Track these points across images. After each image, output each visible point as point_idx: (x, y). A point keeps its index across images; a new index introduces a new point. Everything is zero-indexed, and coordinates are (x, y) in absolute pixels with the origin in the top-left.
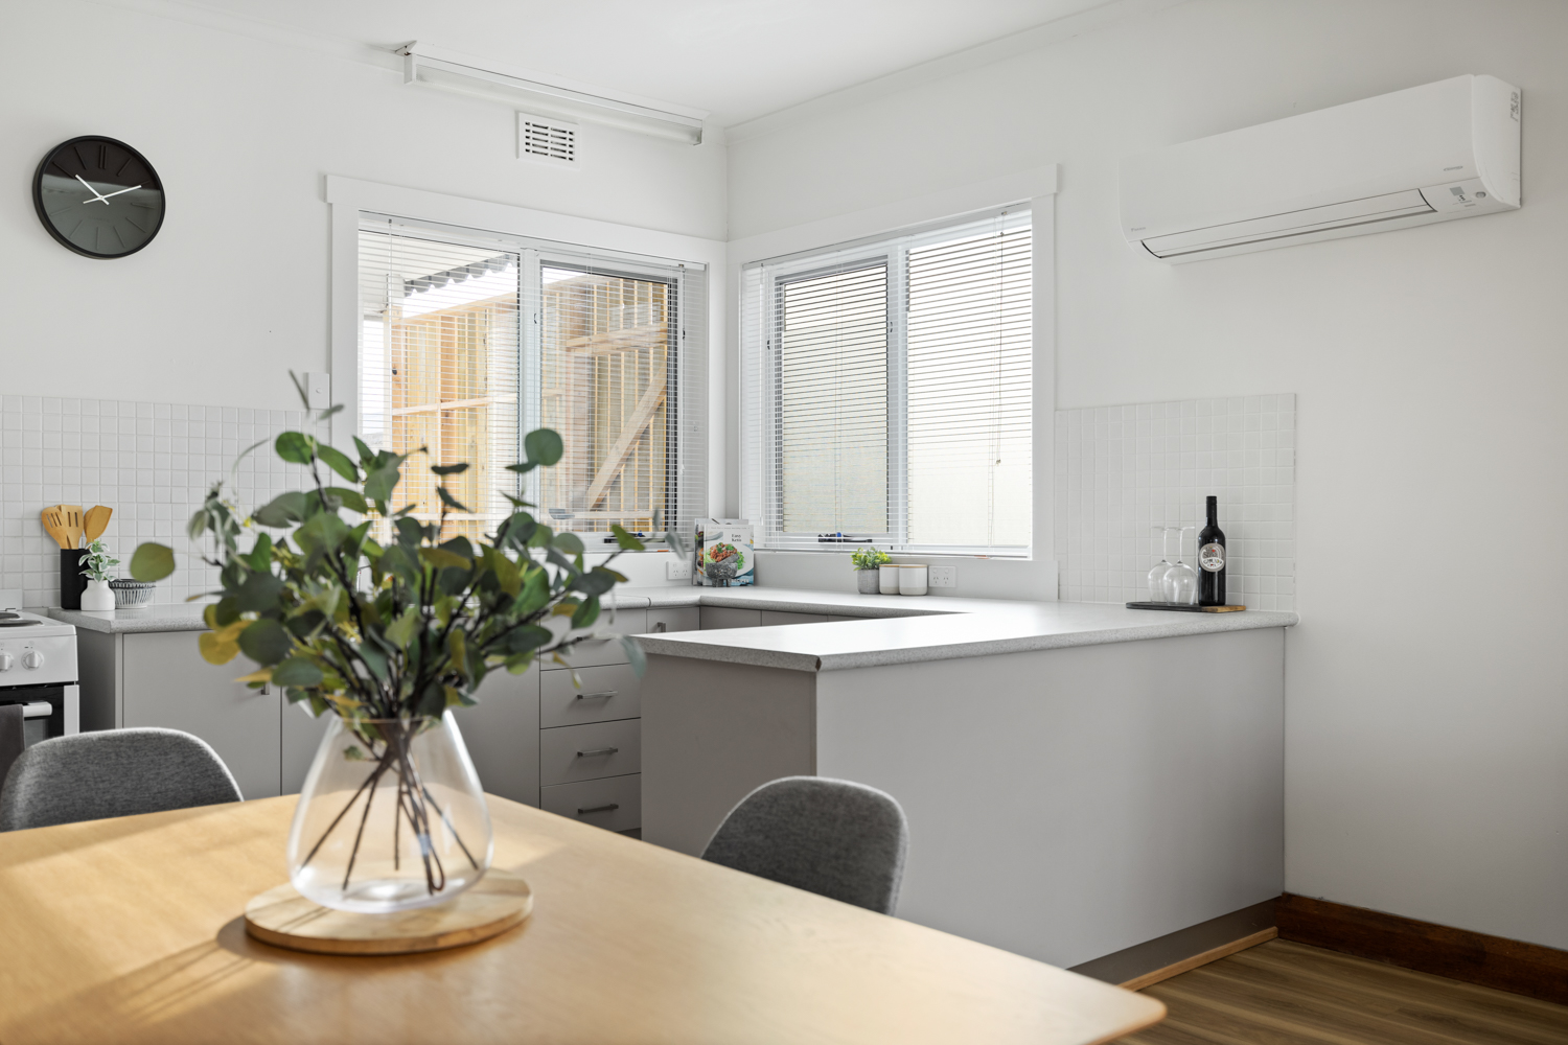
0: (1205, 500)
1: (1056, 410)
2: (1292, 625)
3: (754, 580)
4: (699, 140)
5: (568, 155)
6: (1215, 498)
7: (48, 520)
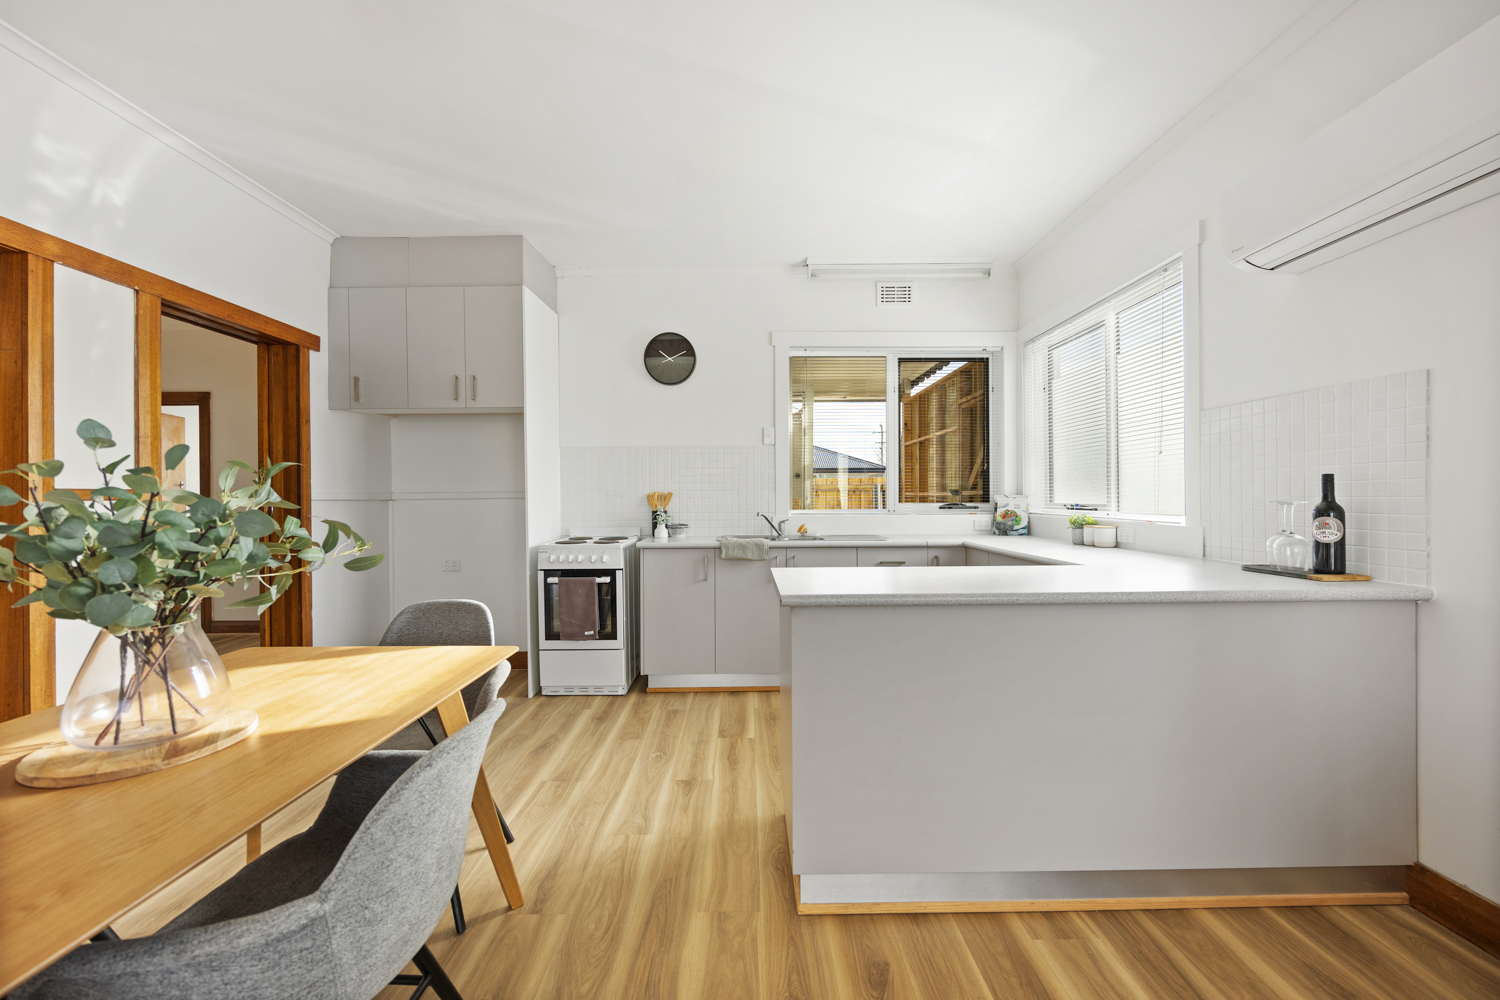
0: (1321, 478)
1: (1201, 410)
2: (1427, 600)
3: (1028, 531)
4: (989, 274)
5: (907, 300)
6: (1332, 475)
7: (650, 498)
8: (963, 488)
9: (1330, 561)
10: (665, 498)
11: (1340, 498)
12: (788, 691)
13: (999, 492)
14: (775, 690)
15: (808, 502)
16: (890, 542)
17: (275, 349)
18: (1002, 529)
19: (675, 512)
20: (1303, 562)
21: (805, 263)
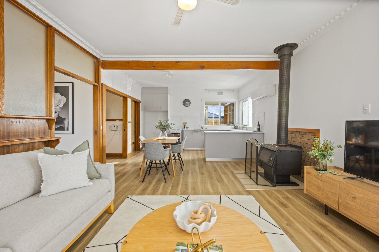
2: (264, 133)
4: (234, 91)
5: (222, 94)
6: (259, 122)
7: (184, 123)
10: (186, 123)
11: (260, 124)
12: (205, 150)
13: (235, 123)
14: (203, 150)
15: (207, 124)
16: (218, 130)
17: (136, 103)
18: (235, 128)
19: (187, 125)
20: (257, 130)
21: (207, 89)
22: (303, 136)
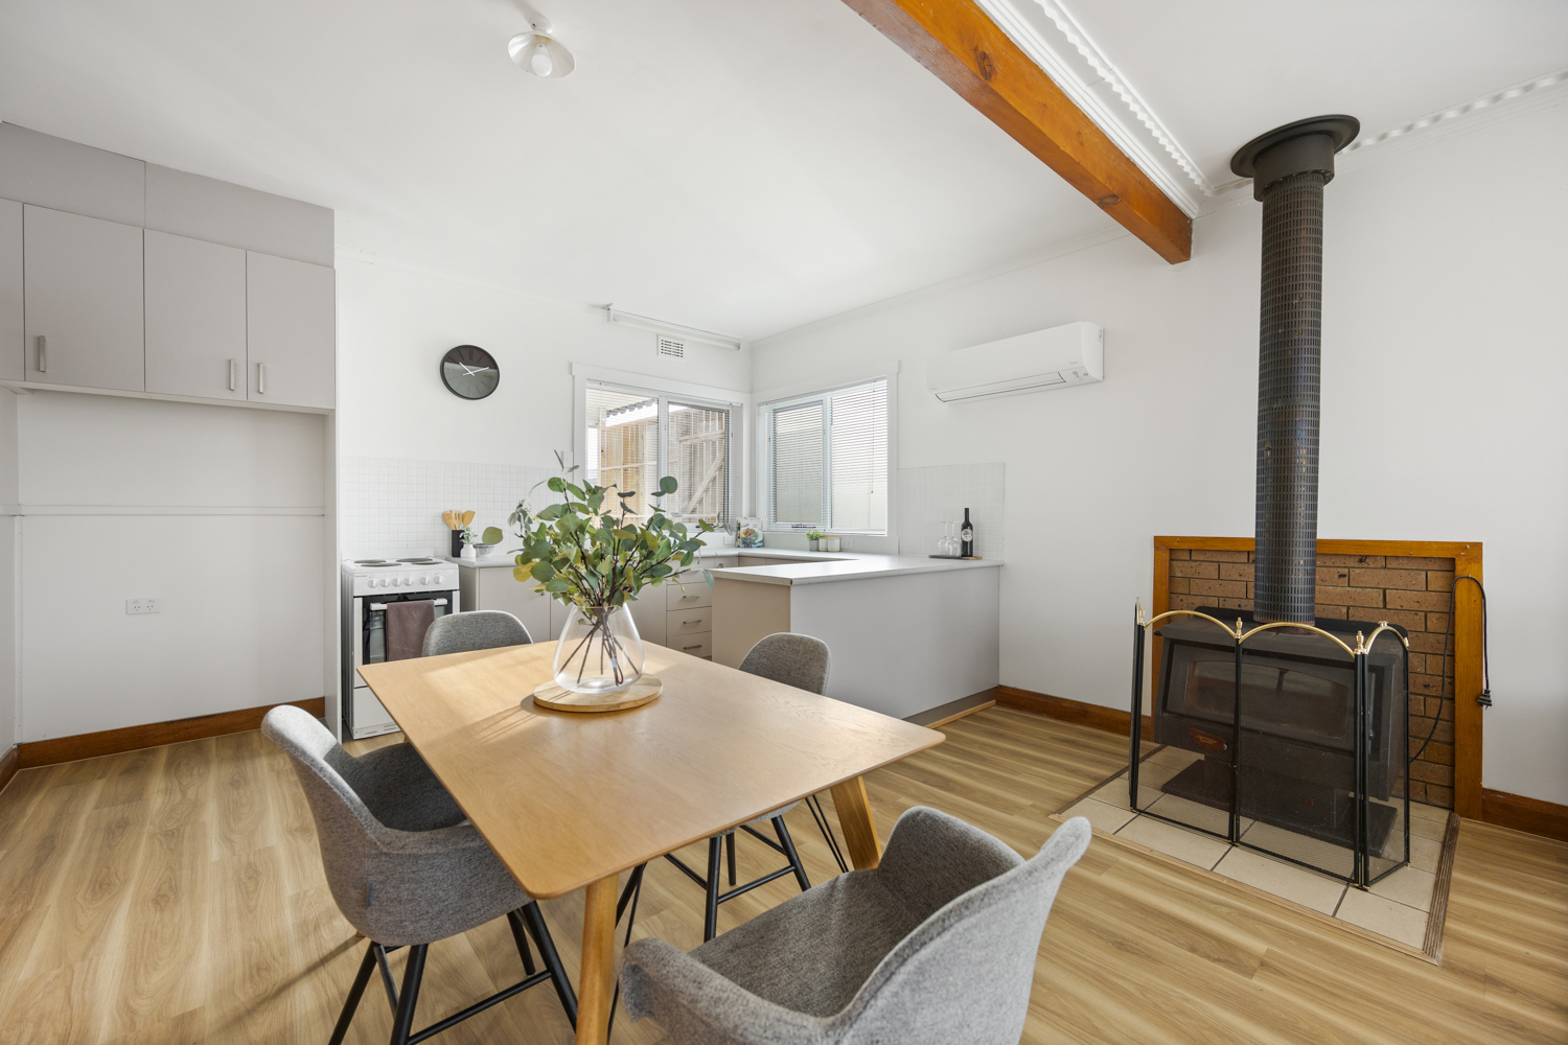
0: (964, 510)
1: (898, 469)
2: (1002, 566)
3: (763, 544)
4: (739, 348)
5: (680, 355)
6: (968, 509)
7: (447, 517)
8: (684, 511)
9: (967, 551)
10: (463, 517)
11: (970, 521)
20: (955, 549)
21: (607, 308)
22: (1342, 576)
